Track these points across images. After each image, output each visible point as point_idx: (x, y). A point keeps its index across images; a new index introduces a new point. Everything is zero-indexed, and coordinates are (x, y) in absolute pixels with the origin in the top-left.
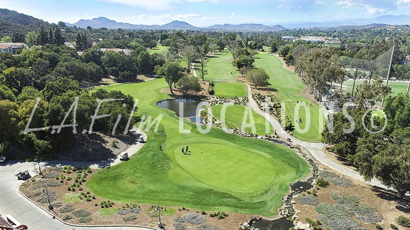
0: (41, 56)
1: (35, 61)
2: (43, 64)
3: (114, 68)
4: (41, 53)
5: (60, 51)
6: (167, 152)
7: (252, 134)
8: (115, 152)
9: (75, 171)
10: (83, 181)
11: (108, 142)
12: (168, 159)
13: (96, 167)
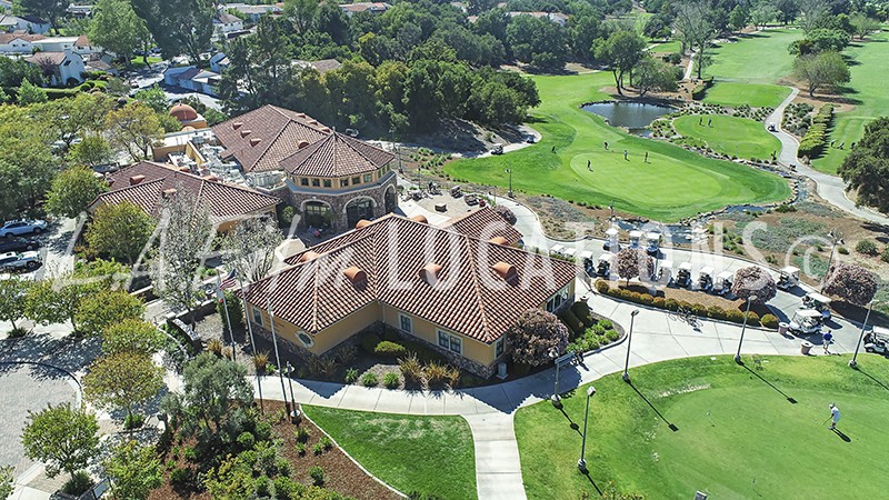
0: (411, 18)
1: (402, 26)
2: (413, 31)
3: (526, 46)
4: (411, 14)
5: (439, 14)
6: (562, 154)
7: (726, 156)
8: (488, 145)
9: (432, 154)
10: (440, 164)
11: (482, 134)
12: (559, 160)
13: (459, 155)
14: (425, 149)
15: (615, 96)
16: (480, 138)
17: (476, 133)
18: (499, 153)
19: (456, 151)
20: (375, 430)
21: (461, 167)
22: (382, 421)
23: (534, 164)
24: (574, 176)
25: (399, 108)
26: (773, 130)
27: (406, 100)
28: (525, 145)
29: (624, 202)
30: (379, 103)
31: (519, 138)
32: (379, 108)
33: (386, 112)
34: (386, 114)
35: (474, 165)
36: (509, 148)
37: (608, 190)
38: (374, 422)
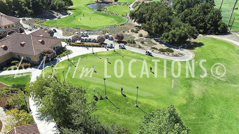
6: (76, 17)
7: (117, 15)
8: (57, 16)
9: (40, 20)
10: (43, 22)
11: (55, 14)
12: (75, 19)
13: (49, 20)
14: (38, 19)
15: (96, 2)
16: (55, 15)
17: (54, 13)
18: (59, 18)
19: (48, 19)
20: (9, 78)
21: (48, 23)
22: (11, 76)
23: (68, 20)
24: (78, 22)
25: (30, 8)
26: (130, 8)
27: (31, 6)
28: (67, 16)
29: (88, 27)
30: (23, 7)
31: (67, 14)
32: (24, 8)
33: (26, 9)
34: (26, 10)
35: (52, 22)
36: (63, 17)
37: (85, 25)
38: (9, 76)
